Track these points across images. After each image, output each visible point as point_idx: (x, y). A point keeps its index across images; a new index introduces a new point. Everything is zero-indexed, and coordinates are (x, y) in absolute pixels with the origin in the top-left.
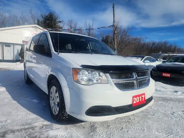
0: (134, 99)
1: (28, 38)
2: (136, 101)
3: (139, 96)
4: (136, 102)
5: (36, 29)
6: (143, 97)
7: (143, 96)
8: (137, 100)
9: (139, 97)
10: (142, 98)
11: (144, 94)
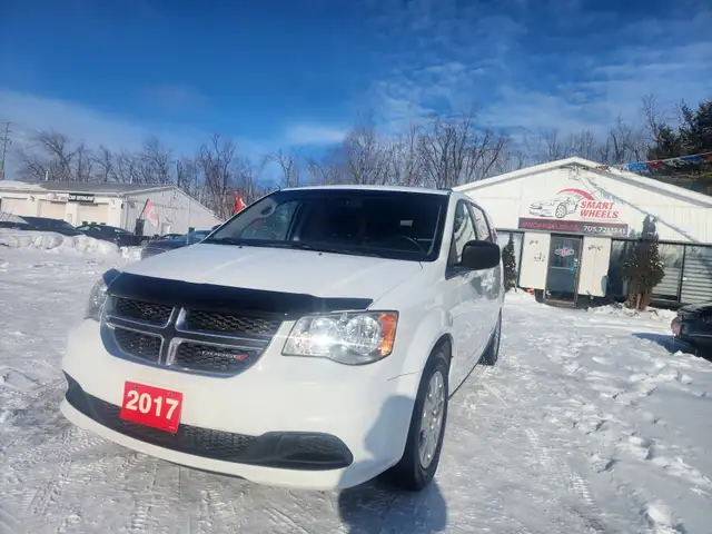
0: (130, 394)
1: (540, 208)
2: (137, 404)
3: (154, 392)
4: (135, 408)
5: (574, 173)
6: (170, 406)
7: (174, 403)
8: (142, 404)
9: (154, 397)
10: (166, 407)
11: (178, 396)
